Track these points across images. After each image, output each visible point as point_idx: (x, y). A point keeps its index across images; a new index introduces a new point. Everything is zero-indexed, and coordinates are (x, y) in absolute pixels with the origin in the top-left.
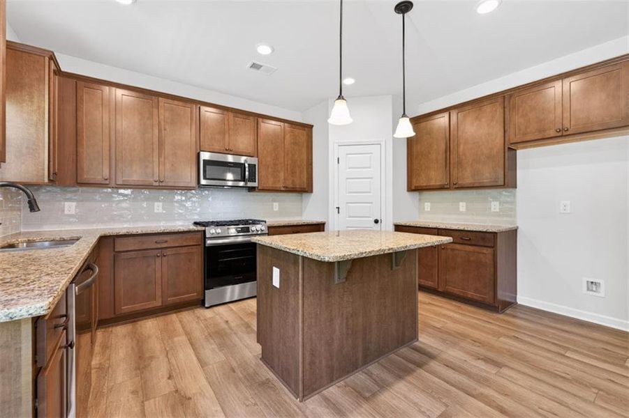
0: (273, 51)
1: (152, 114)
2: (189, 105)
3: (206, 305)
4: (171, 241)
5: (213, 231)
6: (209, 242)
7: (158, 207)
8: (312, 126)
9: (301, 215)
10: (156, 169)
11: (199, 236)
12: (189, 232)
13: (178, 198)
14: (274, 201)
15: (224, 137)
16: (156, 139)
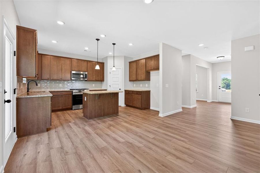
0: (89, 48)
1: (59, 62)
2: (69, 59)
3: (73, 109)
4: (64, 93)
5: (75, 91)
6: (74, 94)
7: (61, 85)
8: (104, 63)
9: (102, 88)
10: (60, 76)
11: (71, 92)
12: (69, 91)
13: (65, 83)
14: (93, 84)
15: (78, 67)
16: (60, 68)
